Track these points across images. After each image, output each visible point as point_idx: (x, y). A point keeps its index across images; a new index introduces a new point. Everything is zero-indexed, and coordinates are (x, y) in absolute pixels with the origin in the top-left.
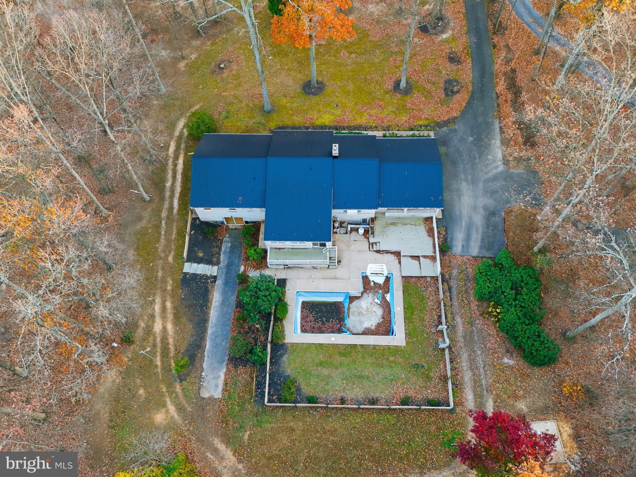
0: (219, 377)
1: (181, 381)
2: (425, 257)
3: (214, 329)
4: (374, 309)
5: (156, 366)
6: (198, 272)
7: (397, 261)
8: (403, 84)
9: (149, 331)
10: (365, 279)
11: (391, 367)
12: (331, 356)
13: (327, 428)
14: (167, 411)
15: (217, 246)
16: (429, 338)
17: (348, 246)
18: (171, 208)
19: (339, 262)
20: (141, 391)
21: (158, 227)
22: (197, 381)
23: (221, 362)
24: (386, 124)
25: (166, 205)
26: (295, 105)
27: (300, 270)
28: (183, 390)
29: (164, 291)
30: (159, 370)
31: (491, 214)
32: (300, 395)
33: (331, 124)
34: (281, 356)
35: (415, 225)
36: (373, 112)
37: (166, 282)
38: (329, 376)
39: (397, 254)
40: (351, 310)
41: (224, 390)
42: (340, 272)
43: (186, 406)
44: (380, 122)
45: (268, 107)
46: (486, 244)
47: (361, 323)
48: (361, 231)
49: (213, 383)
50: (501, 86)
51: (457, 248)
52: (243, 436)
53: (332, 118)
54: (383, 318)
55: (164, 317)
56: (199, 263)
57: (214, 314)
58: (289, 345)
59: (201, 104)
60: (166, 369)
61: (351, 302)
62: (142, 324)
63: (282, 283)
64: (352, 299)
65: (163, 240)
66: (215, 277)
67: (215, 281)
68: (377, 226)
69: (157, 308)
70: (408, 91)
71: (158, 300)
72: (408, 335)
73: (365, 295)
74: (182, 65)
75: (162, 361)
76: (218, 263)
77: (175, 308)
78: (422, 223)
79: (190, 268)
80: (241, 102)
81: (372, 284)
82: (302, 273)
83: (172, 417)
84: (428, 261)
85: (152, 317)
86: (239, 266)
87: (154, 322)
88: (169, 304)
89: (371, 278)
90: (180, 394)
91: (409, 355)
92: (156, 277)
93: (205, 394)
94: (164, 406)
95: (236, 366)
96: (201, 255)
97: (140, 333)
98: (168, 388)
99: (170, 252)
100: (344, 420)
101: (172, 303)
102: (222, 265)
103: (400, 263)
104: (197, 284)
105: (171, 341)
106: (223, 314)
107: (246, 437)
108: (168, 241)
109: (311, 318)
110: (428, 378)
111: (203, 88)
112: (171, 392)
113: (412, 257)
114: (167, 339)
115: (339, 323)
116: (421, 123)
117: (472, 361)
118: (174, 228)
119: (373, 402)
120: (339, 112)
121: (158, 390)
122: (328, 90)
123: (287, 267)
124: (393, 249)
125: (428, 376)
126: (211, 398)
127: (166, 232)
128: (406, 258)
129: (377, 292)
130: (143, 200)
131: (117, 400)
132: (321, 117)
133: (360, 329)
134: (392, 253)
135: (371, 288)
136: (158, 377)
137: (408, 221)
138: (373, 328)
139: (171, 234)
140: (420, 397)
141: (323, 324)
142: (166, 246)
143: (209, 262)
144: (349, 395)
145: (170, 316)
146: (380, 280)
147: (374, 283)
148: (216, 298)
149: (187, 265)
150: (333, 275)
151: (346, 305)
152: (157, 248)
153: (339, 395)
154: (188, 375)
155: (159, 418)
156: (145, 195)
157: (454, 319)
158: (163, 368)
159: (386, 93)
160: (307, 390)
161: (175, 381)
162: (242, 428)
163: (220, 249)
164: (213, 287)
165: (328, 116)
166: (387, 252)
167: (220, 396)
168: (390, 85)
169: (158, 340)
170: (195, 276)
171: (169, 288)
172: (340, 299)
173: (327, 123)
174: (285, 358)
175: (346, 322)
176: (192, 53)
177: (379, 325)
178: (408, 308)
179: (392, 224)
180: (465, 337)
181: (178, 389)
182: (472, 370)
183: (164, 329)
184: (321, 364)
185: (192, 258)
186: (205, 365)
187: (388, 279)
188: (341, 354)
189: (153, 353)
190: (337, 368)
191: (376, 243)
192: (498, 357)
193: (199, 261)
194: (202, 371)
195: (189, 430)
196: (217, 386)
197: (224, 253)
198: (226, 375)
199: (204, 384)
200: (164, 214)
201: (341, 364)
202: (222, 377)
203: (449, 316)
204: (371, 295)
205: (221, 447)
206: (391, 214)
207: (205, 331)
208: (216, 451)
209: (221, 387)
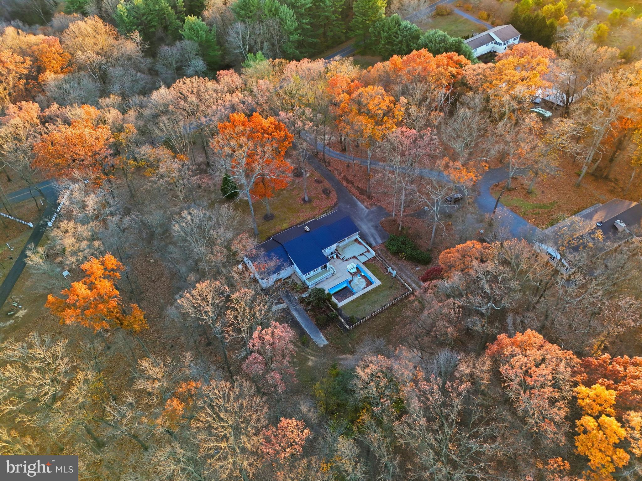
0: (321, 337)
1: (308, 347)
2: (365, 252)
3: (304, 324)
6: (280, 308)
7: (356, 259)
8: (307, 199)
10: (349, 273)
11: (382, 292)
12: (359, 302)
14: (312, 360)
16: (387, 276)
17: (334, 265)
20: (295, 360)
22: (314, 344)
23: (318, 332)
24: (312, 216)
26: (267, 227)
28: (311, 350)
31: (376, 227)
32: (357, 319)
35: (353, 244)
36: (303, 214)
38: (364, 308)
39: (354, 257)
41: (327, 340)
42: (338, 274)
43: (317, 354)
45: (257, 232)
46: (382, 237)
48: (335, 256)
49: (321, 341)
50: (345, 184)
51: (374, 244)
52: (349, 347)
53: (287, 224)
54: (366, 280)
56: (277, 305)
57: (299, 319)
58: (342, 307)
60: (298, 347)
67: (289, 308)
68: (340, 252)
70: (310, 201)
76: (284, 302)
78: (355, 242)
82: (324, 283)
83: (315, 360)
84: (368, 253)
89: (351, 271)
90: (312, 352)
91: (385, 285)
93: (321, 346)
94: (309, 359)
95: (325, 329)
98: (305, 353)
100: (380, 318)
102: (286, 302)
103: (358, 259)
106: (303, 317)
112: (308, 353)
113: (361, 255)
115: (351, 292)
116: (325, 209)
117: (407, 275)
120: (288, 221)
121: (302, 356)
122: (277, 215)
123: (317, 284)
124: (352, 256)
125: (397, 288)
126: (324, 345)
128: (359, 256)
129: (357, 275)
132: (282, 226)
134: (352, 258)
135: (354, 274)
137: (350, 244)
140: (399, 296)
143: (281, 303)
146: (355, 270)
147: (354, 272)
148: (295, 314)
150: (337, 277)
151: (349, 286)
154: (308, 344)
155: (310, 363)
158: (296, 347)
159: (302, 205)
160: (359, 316)
161: (305, 349)
162: (346, 345)
164: (290, 311)
165: (284, 225)
166: (350, 259)
167: (328, 343)
168: (301, 202)
172: (345, 285)
174: (343, 312)
178: (373, 272)
179: (344, 248)
180: (399, 270)
181: (309, 350)
184: (357, 306)
186: (312, 337)
187: (357, 268)
188: (362, 299)
190: (364, 304)
191: (344, 258)
192: (414, 269)
194: (313, 339)
195: (325, 360)
196: (323, 340)
197: (283, 297)
198: (323, 335)
199: (318, 343)
201: (365, 302)
205: (344, 356)
206: (341, 244)
207: (301, 326)
208: (342, 359)
209: (325, 340)
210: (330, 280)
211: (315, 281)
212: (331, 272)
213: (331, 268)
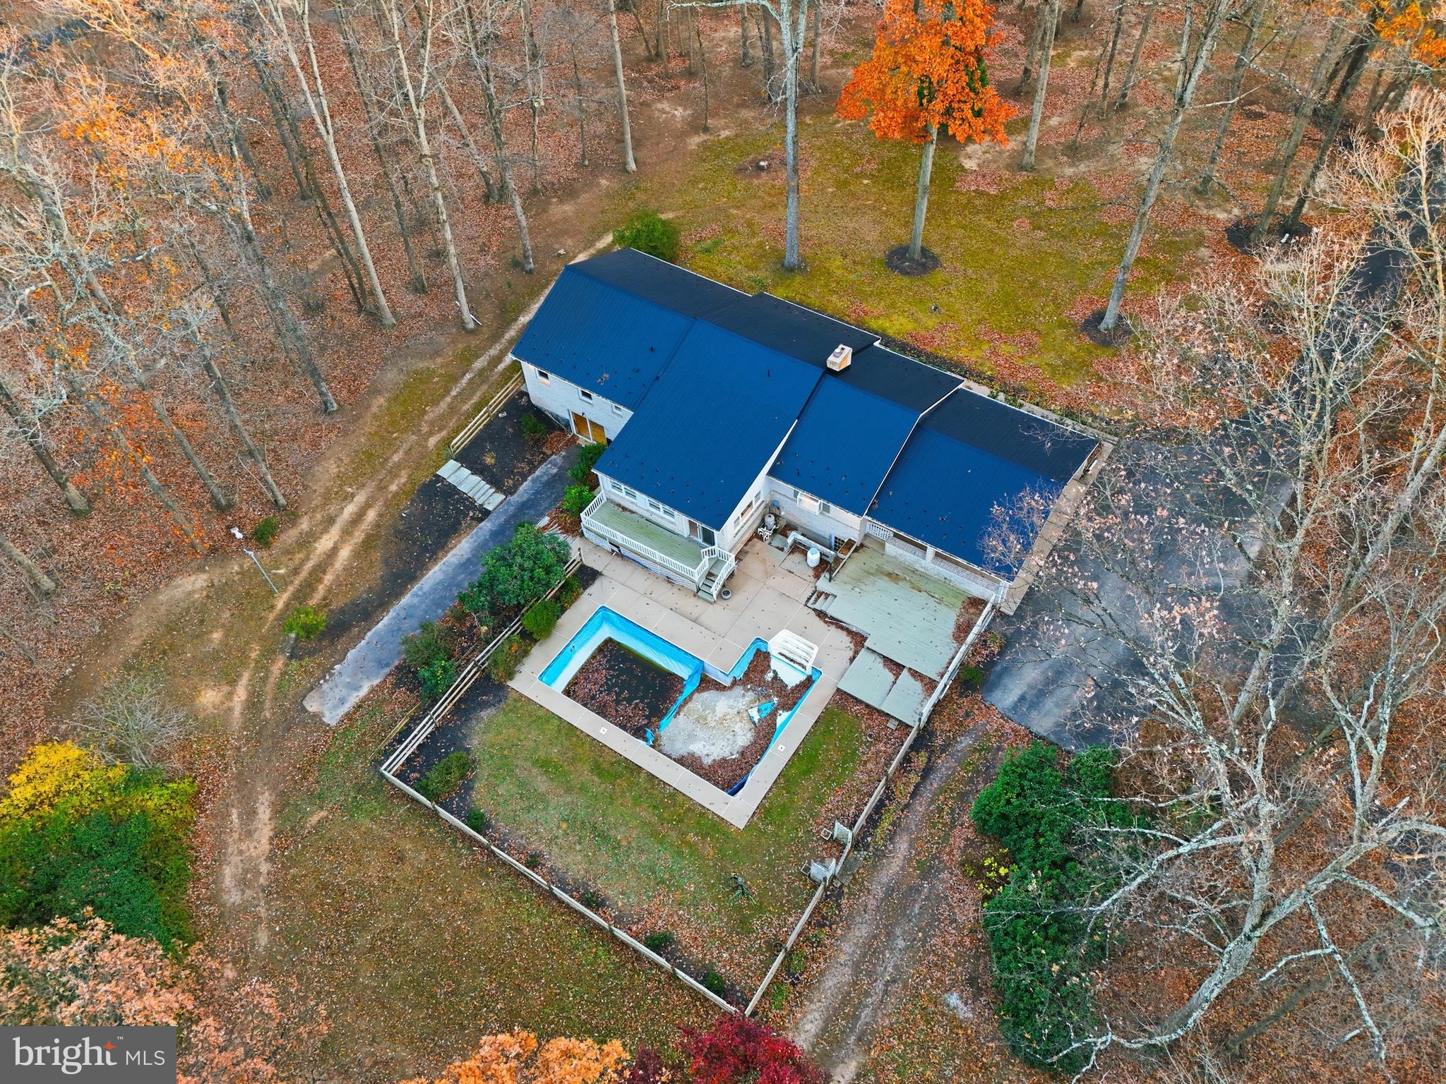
0: (357, 688)
1: (291, 657)
2: (915, 674)
3: (416, 600)
4: (737, 728)
5: (273, 607)
6: (462, 488)
7: (851, 654)
8: (1109, 321)
9: (306, 542)
10: (761, 659)
11: (680, 853)
12: (573, 761)
13: (466, 896)
14: (230, 695)
15: (530, 463)
16: (805, 844)
17: (767, 574)
18: (498, 360)
19: (725, 592)
20: (217, 636)
21: (455, 379)
22: (318, 673)
23: (381, 664)
24: (1019, 380)
25: (494, 352)
26: (851, 277)
27: (640, 571)
28: (283, 674)
29: (382, 488)
30: (271, 617)
32: (462, 799)
33: (899, 337)
34: (484, 705)
35: (940, 601)
36: (1004, 349)
37: (397, 476)
38: (542, 798)
39: (859, 639)
40: (690, 705)
41: (349, 717)
42: (716, 614)
43: (268, 705)
44: (1006, 372)
45: (792, 258)
47: (691, 737)
48: (813, 557)
49: (338, 693)
51: (1007, 696)
52: (312, 813)
53: (910, 326)
54: (742, 754)
55: (347, 532)
56: (475, 472)
57: (435, 574)
58: (512, 695)
59: (681, 213)
60: (284, 621)
61: (700, 689)
62: (304, 525)
63: (587, 576)
64: (707, 683)
65: (443, 405)
66: (486, 513)
67: (481, 520)
68: (853, 565)
69: (350, 509)
71: (360, 498)
72: (764, 811)
73: (739, 690)
74: (694, 141)
75: (287, 605)
76: (509, 492)
77: (377, 525)
78: (959, 604)
79: (455, 474)
80: (754, 234)
81: (769, 676)
82: (638, 579)
83: (230, 709)
84: (918, 686)
85: (331, 521)
86: (542, 515)
87: (325, 530)
88: (371, 515)
89: (775, 664)
90: (273, 680)
91: (736, 852)
92: (386, 460)
93: (312, 705)
94: (233, 682)
95: (398, 684)
96: (489, 460)
97: (289, 536)
98: (262, 655)
99: (441, 430)
100: (509, 902)
101: (380, 515)
102: (516, 498)
103: (852, 660)
104: (446, 508)
105: (328, 578)
106: (448, 584)
107: (314, 820)
108: (452, 409)
109: (602, 676)
110: (743, 926)
111: (705, 189)
112: (262, 667)
113: (888, 661)
114: (324, 572)
115: (648, 717)
116: (1101, 410)
117: (871, 952)
118: (479, 394)
119: (594, 902)
120: (931, 322)
121: (243, 652)
122: (939, 276)
123: (618, 552)
124: (857, 625)
125: (744, 921)
126: (316, 717)
127: (459, 394)
128: (872, 657)
129: (768, 696)
130: (462, 324)
131: (170, 629)
132: (888, 316)
133: (680, 749)
134: (849, 632)
135: (761, 683)
136: (260, 627)
137: (929, 587)
138: (707, 761)
139: (464, 402)
140: (697, 954)
141: (618, 702)
142: (442, 417)
143: (495, 482)
144: (554, 858)
145: (359, 536)
146: (792, 678)
147: (776, 677)
148: (462, 548)
149: (452, 464)
150: (695, 613)
151: (687, 691)
152: (424, 412)
153: (535, 845)
154: (311, 653)
155: (209, 698)
156: (468, 317)
157: (891, 837)
158: (281, 617)
159: (1062, 325)
160: (481, 798)
161: (283, 652)
162: (319, 799)
163: (533, 468)
164: (470, 527)
165: (903, 320)
166: (836, 623)
167: (333, 723)
168: (1080, 313)
169: (309, 565)
170: (452, 490)
171: (393, 488)
172: (682, 671)
173: (890, 332)
174: (485, 714)
175: (664, 721)
176: (726, 127)
177: (723, 763)
178: (804, 758)
179: (889, 575)
180: (889, 891)
181: (277, 667)
182: (856, 968)
183: (334, 551)
184: (545, 765)
185: (469, 458)
186: (351, 655)
187: (808, 683)
188: (597, 769)
189: (284, 582)
190: (569, 790)
191: (827, 595)
192: (940, 981)
193: (477, 468)
194: (340, 661)
195: (238, 749)
196: (342, 701)
197: (534, 481)
198: (372, 690)
199: (325, 686)
200: (479, 364)
201: (583, 789)
202: (364, 692)
203: (886, 825)
204: (750, 695)
205: (264, 813)
206: (897, 551)
207: (398, 595)
208: (250, 814)
209: (347, 707)
210: (669, 595)
211: (620, 538)
212: (697, 574)
213: (717, 562)
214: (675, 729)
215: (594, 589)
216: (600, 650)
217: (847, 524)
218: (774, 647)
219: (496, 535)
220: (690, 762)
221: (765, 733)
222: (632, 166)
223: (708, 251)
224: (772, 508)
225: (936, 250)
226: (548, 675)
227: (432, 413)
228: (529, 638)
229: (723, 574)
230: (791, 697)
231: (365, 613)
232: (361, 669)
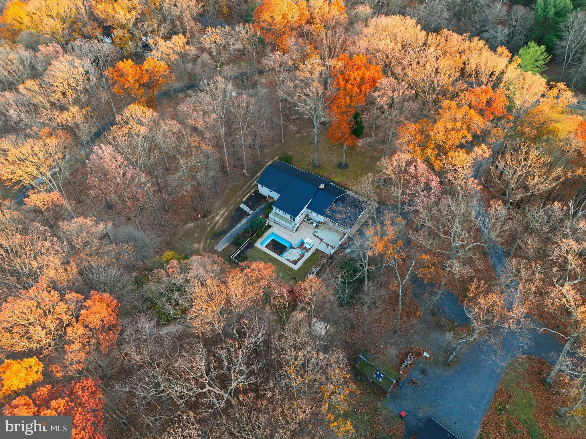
0: (224, 245)
1: (211, 239)
2: (331, 246)
3: (235, 230)
4: (297, 255)
5: (207, 230)
6: (244, 209)
7: (320, 242)
9: (213, 218)
10: (303, 243)
11: (285, 274)
12: (266, 258)
14: (200, 245)
15: (258, 205)
17: (305, 228)
18: (252, 183)
19: (296, 231)
20: (197, 235)
21: (243, 187)
22: (216, 242)
23: (228, 241)
25: (252, 181)
26: (329, 169)
27: (280, 226)
28: (210, 242)
29: (228, 208)
33: (337, 182)
34: (249, 248)
35: (338, 233)
37: (231, 206)
39: (322, 240)
41: (223, 250)
42: (294, 235)
43: (207, 247)
45: (316, 164)
47: (288, 256)
48: (315, 225)
49: (221, 246)
51: (348, 251)
53: (340, 180)
54: (298, 259)
55: (221, 217)
56: (247, 206)
57: (239, 225)
58: (255, 247)
59: (293, 153)
60: (209, 233)
61: (290, 248)
62: (213, 215)
63: (270, 227)
64: (292, 247)
65: (241, 192)
66: (249, 214)
67: (248, 216)
68: (322, 227)
69: (222, 212)
71: (224, 210)
72: (300, 268)
73: (298, 249)
74: (298, 136)
75: (210, 230)
76: (254, 210)
77: (227, 216)
78: (341, 234)
79: (243, 206)
80: (309, 158)
81: (304, 246)
82: (279, 228)
83: (200, 248)
84: (331, 248)
85: (218, 214)
86: (261, 215)
87: (217, 216)
88: (226, 213)
89: (305, 244)
90: (208, 243)
91: (295, 274)
92: (229, 203)
93: (215, 248)
94: (200, 243)
95: (232, 245)
96: (250, 204)
97: (210, 217)
99: (240, 197)
101: (228, 214)
102: (255, 212)
103: (320, 244)
104: (241, 213)
105: (218, 225)
106: (242, 227)
108: (243, 193)
109: (272, 245)
111: (299, 147)
112: (206, 240)
113: (326, 244)
115: (282, 252)
118: (248, 190)
121: (202, 238)
122: (349, 169)
123: (276, 222)
124: (321, 237)
126: (216, 250)
127: (244, 190)
128: (324, 243)
129: (303, 250)
130: (245, 175)
131: (187, 233)
132: (336, 178)
134: (320, 239)
135: (302, 247)
136: (205, 233)
137: (336, 231)
139: (245, 192)
141: (275, 249)
142: (240, 195)
143: (251, 209)
145: (224, 217)
146: (308, 247)
148: (244, 221)
149: (243, 204)
150: (290, 234)
154: (215, 239)
155: (196, 246)
156: (246, 174)
157: (323, 273)
158: (208, 232)
161: (209, 238)
164: (246, 217)
166: (317, 237)
167: (220, 251)
169: (214, 222)
170: (242, 209)
171: (230, 208)
172: (287, 245)
174: (249, 250)
176: (305, 133)
178: (309, 260)
179: (329, 229)
181: (208, 241)
183: (219, 220)
184: (261, 259)
185: (246, 203)
186: (223, 239)
187: (310, 248)
188: (270, 260)
189: (209, 225)
191: (316, 232)
193: (248, 205)
194: (221, 241)
197: (259, 208)
198: (227, 246)
199: (218, 245)
200: (248, 184)
203: (323, 271)
204: (300, 250)
207: (231, 229)
209: (222, 248)
210: (285, 230)
211: (276, 219)
212: (291, 226)
213: (295, 225)
214: (285, 255)
215: (271, 229)
216: (271, 241)
217: (321, 218)
218: (305, 241)
219: (251, 219)
220: (288, 260)
221: (302, 256)
222: (283, 141)
223: (299, 161)
224: (307, 215)
225: (348, 164)
226: (262, 244)
227: (238, 194)
228: (259, 237)
229: (296, 227)
230: (307, 250)
231: (225, 232)
232: (225, 242)
